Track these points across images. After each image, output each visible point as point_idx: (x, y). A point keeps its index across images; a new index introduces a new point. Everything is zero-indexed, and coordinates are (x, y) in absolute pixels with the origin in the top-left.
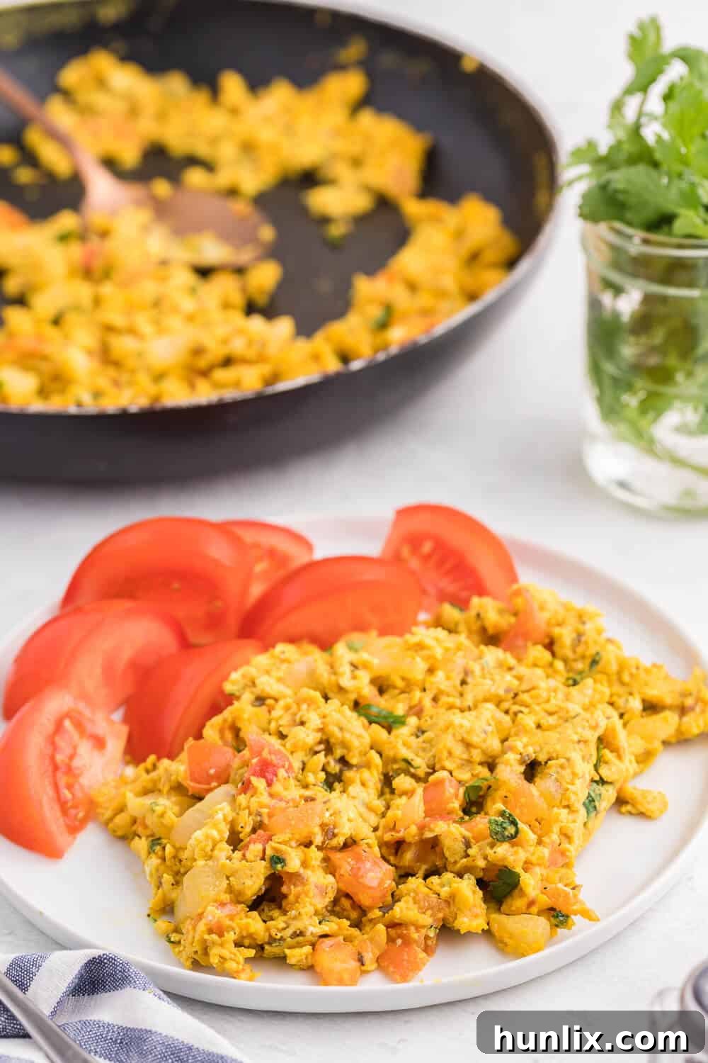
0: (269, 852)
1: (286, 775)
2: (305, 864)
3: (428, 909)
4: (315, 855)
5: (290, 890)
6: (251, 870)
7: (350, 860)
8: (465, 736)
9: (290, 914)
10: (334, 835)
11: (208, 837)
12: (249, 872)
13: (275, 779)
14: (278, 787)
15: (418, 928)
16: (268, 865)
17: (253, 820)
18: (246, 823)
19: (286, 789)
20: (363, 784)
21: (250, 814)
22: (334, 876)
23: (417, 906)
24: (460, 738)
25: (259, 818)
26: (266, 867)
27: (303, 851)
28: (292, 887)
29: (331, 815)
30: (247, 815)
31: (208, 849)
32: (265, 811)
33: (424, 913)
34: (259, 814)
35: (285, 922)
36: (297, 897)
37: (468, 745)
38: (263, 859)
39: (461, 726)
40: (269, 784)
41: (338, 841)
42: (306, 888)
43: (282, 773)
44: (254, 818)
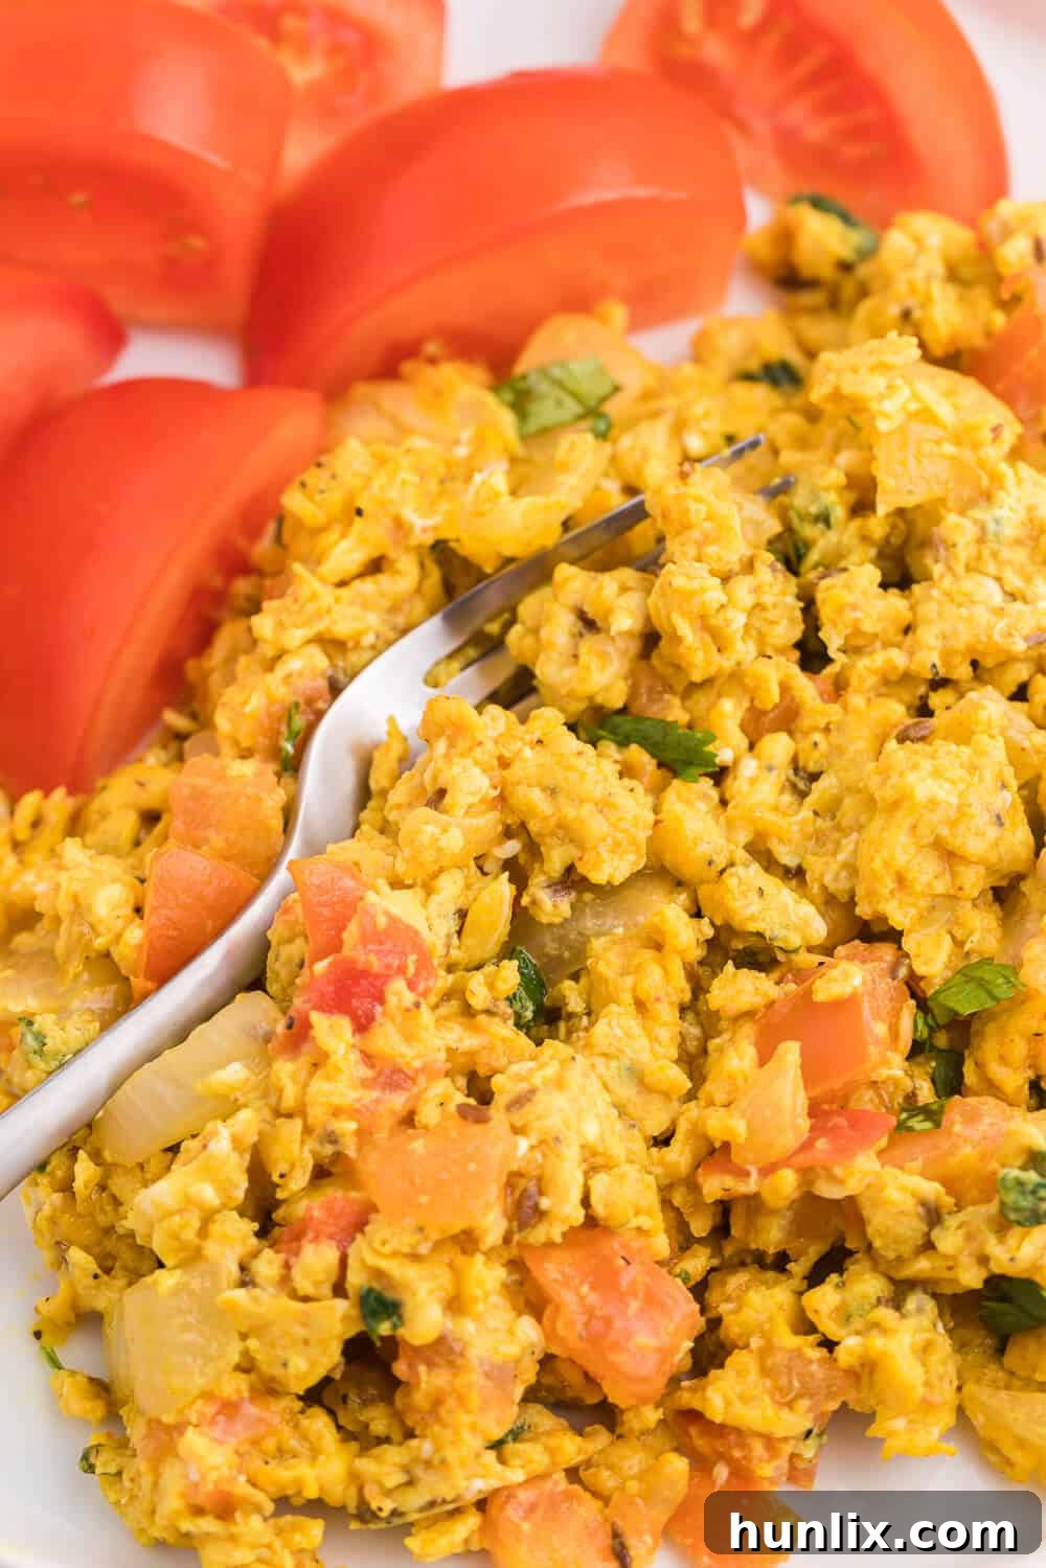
0: (356, 1279)
1: (409, 998)
2: (455, 1305)
3: (799, 1396)
4: (487, 1276)
5: (417, 1374)
6: (305, 1325)
7: (585, 1289)
8: (944, 832)
9: (418, 1449)
10: (540, 1214)
11: (188, 1202)
12: (300, 1332)
13: (379, 1009)
14: (387, 1038)
15: (770, 1442)
16: (355, 1312)
17: (314, 1154)
18: (293, 1158)
19: (409, 1037)
20: (640, 1005)
21: (307, 1130)
22: (539, 1320)
23: (768, 1383)
24: (932, 839)
25: (328, 1150)
26: (345, 1319)
27: (451, 1266)
28: (422, 1369)
29: (532, 1148)
30: (298, 1136)
31: (190, 1235)
32: (347, 1127)
33: (790, 1405)
34: (332, 1138)
35: (406, 1469)
36: (437, 1402)
37: (950, 856)
38: (339, 1290)
39: (933, 803)
40: (363, 1025)
41: (548, 1233)
42: (459, 1381)
43: (398, 992)
44: (318, 1147)
